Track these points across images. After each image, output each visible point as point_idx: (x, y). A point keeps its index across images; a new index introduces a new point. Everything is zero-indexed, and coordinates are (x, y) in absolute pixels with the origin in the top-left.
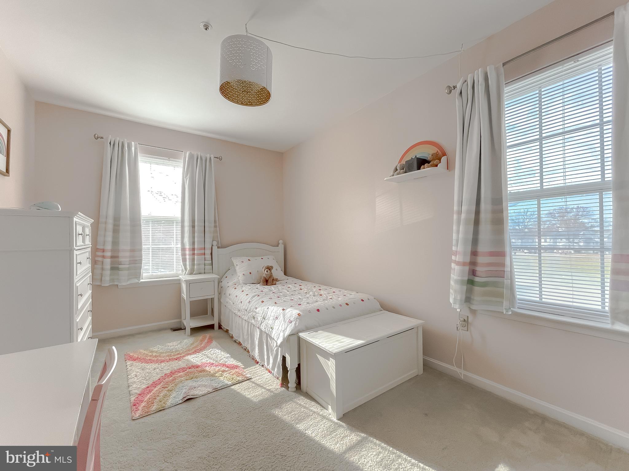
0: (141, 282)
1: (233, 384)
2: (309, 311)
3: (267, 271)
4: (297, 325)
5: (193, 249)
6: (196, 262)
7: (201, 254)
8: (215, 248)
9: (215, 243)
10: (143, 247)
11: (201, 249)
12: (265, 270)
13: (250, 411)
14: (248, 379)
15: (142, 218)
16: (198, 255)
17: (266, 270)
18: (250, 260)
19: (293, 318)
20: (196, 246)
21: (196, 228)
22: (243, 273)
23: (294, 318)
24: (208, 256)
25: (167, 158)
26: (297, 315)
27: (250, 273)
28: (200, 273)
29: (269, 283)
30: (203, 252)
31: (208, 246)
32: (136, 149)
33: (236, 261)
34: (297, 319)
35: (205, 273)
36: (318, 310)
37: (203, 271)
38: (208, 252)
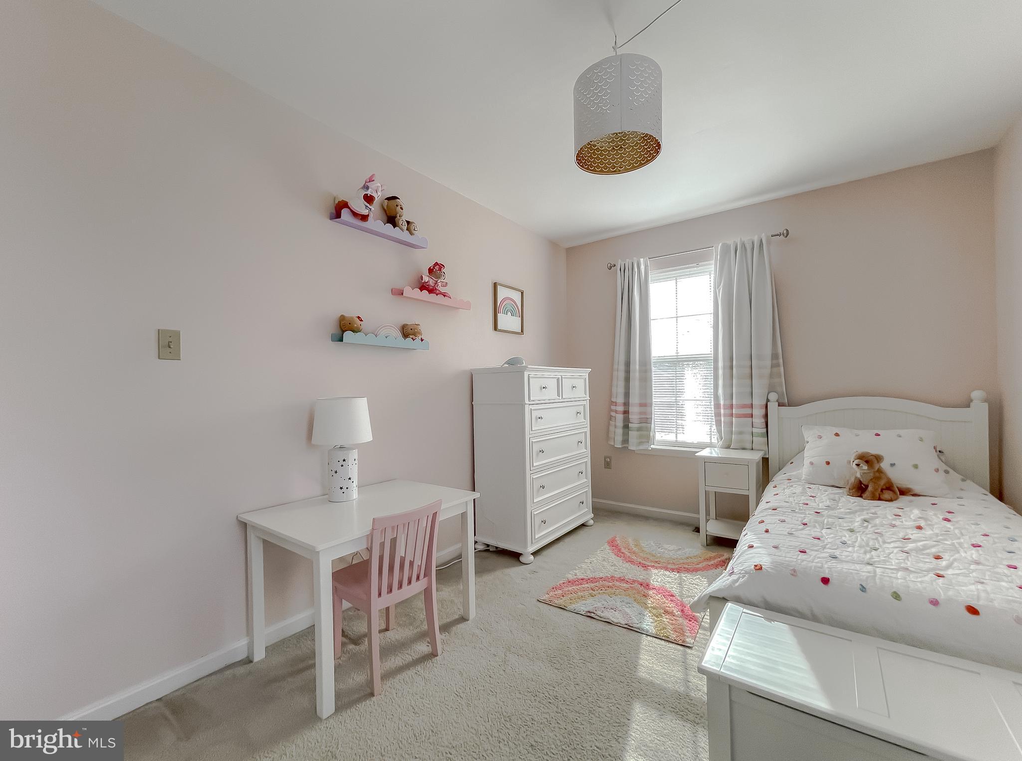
0: (652, 449)
1: (656, 636)
2: (794, 573)
3: (858, 465)
4: (737, 584)
5: (731, 407)
6: (735, 428)
7: (745, 416)
8: (773, 407)
9: (773, 397)
10: (654, 400)
11: (744, 406)
12: (853, 461)
13: (621, 682)
14: (683, 644)
15: (653, 361)
16: (739, 416)
17: (857, 462)
18: (839, 436)
19: (741, 568)
20: (734, 403)
21: (734, 369)
22: (812, 460)
23: (742, 570)
24: (759, 421)
25: (695, 265)
26: (753, 567)
27: (828, 463)
28: (744, 449)
29: (867, 494)
30: (748, 411)
31: (758, 401)
32: (646, 267)
33: (809, 435)
34: (746, 573)
35: (752, 449)
36: (825, 581)
37: (749, 446)
38: (758, 412)
